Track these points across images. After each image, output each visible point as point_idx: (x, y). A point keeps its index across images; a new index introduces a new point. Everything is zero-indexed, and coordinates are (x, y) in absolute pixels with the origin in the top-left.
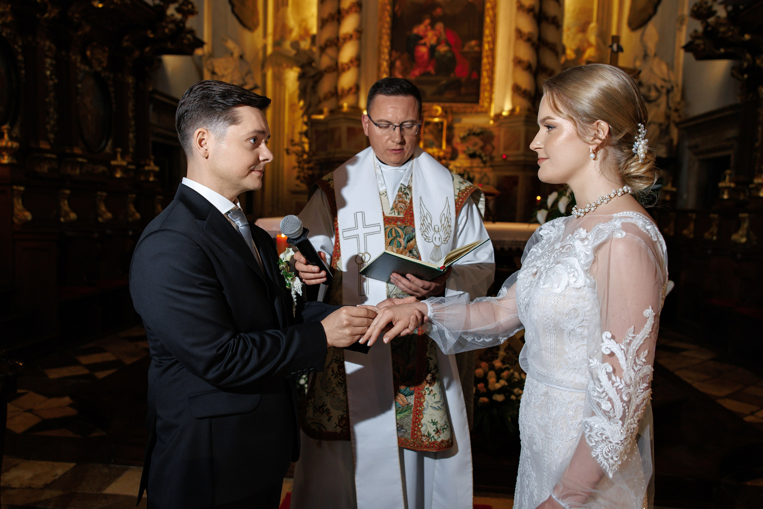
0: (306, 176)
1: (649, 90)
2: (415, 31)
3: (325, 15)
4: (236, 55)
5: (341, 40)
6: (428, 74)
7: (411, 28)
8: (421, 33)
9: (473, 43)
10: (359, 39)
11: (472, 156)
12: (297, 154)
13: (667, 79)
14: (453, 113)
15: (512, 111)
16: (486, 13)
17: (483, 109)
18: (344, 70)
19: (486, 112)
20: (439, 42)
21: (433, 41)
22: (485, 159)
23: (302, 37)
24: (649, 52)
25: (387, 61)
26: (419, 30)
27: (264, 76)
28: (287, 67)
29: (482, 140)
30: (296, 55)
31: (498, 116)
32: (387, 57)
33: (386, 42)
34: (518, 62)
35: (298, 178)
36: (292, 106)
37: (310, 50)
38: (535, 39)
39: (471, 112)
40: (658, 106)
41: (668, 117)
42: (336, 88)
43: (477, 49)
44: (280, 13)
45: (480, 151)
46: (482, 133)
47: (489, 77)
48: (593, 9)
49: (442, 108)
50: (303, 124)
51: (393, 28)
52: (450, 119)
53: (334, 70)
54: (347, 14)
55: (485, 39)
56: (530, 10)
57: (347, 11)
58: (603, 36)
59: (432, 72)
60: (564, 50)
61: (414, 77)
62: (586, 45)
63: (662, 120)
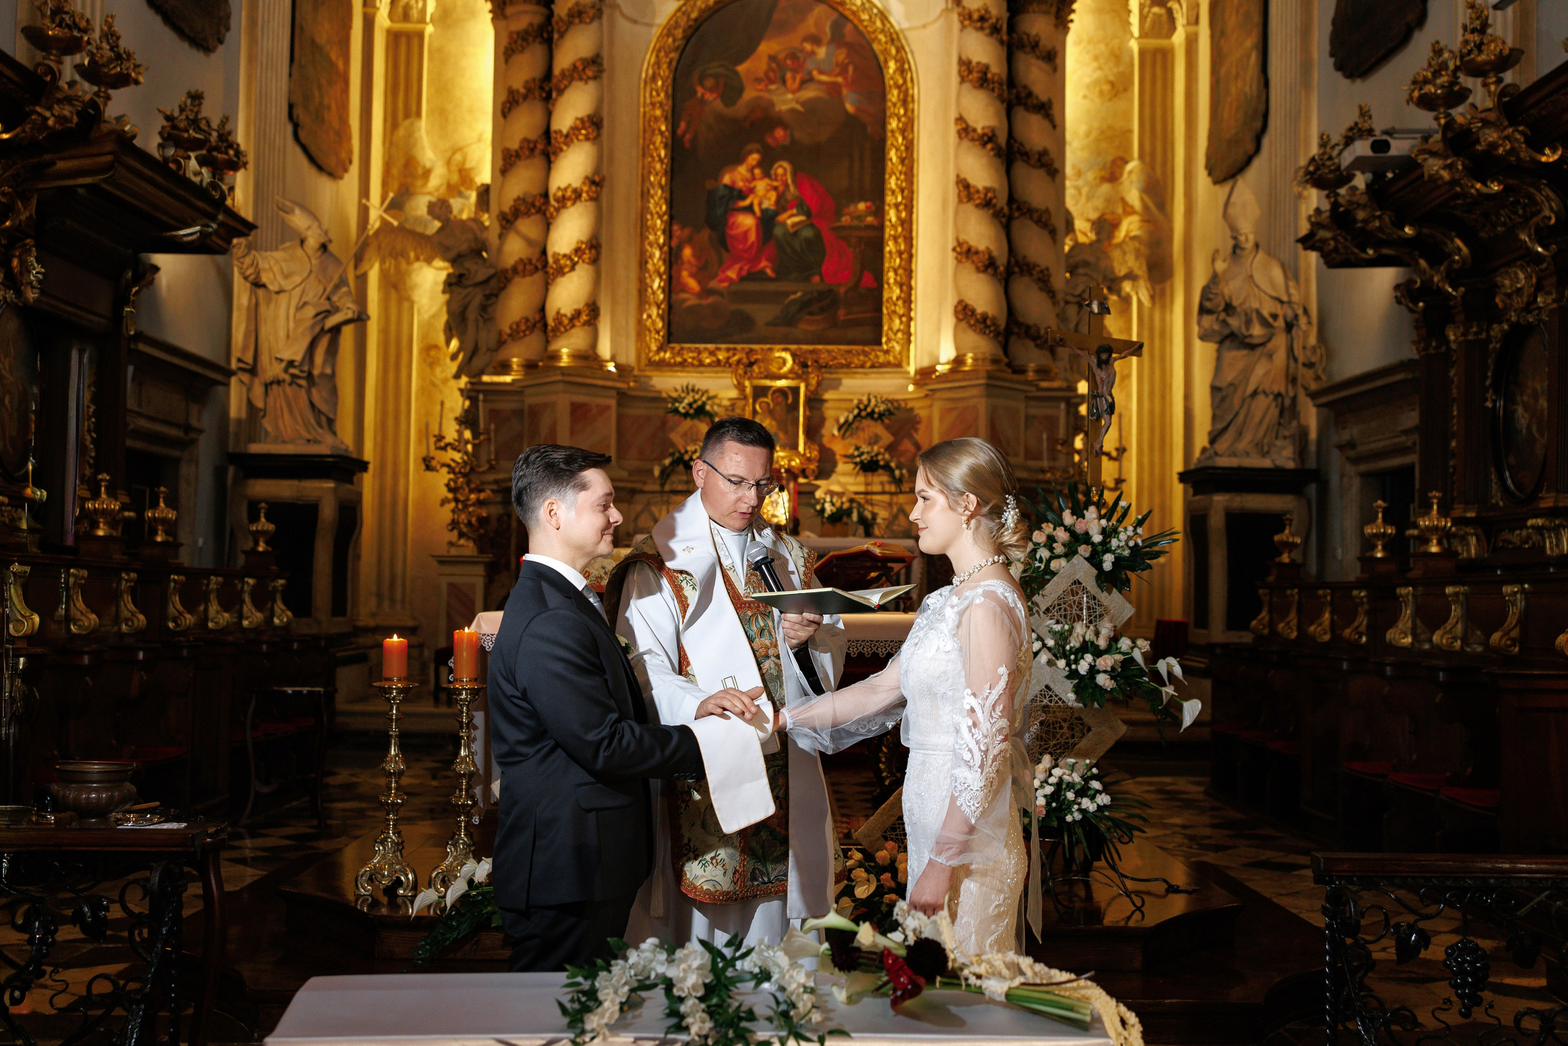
0: (474, 520)
1: (1248, 323)
2: (727, 179)
3: (514, 145)
4: (312, 242)
5: (553, 202)
6: (760, 276)
7: (717, 175)
8: (740, 184)
9: (862, 206)
10: (595, 199)
11: (869, 467)
12: (451, 470)
13: (1285, 298)
14: (818, 366)
15: (958, 361)
17: (891, 358)
18: (560, 272)
19: (898, 365)
20: (782, 205)
21: (769, 203)
22: (897, 473)
23: (454, 189)
24: (1242, 238)
25: (661, 248)
26: (737, 176)
27: (362, 279)
28: (417, 259)
29: (890, 428)
31: (925, 374)
32: (661, 241)
33: (658, 204)
34: (965, 252)
35: (454, 524)
36: (429, 349)
37: (476, 220)
38: (1002, 201)
39: (863, 366)
40: (1270, 356)
41: (1293, 380)
42: (542, 309)
43: (870, 219)
44: (401, 132)
45: (887, 456)
46: (889, 412)
47: (901, 285)
48: (1131, 131)
49: (794, 356)
50: (457, 394)
51: (675, 171)
52: (814, 382)
53: (536, 269)
54: (567, 145)
55: (889, 199)
56: (987, 139)
57: (567, 136)
59: (769, 271)
60: (1069, 225)
61: (725, 284)
62: (1120, 210)
63: (1280, 387)
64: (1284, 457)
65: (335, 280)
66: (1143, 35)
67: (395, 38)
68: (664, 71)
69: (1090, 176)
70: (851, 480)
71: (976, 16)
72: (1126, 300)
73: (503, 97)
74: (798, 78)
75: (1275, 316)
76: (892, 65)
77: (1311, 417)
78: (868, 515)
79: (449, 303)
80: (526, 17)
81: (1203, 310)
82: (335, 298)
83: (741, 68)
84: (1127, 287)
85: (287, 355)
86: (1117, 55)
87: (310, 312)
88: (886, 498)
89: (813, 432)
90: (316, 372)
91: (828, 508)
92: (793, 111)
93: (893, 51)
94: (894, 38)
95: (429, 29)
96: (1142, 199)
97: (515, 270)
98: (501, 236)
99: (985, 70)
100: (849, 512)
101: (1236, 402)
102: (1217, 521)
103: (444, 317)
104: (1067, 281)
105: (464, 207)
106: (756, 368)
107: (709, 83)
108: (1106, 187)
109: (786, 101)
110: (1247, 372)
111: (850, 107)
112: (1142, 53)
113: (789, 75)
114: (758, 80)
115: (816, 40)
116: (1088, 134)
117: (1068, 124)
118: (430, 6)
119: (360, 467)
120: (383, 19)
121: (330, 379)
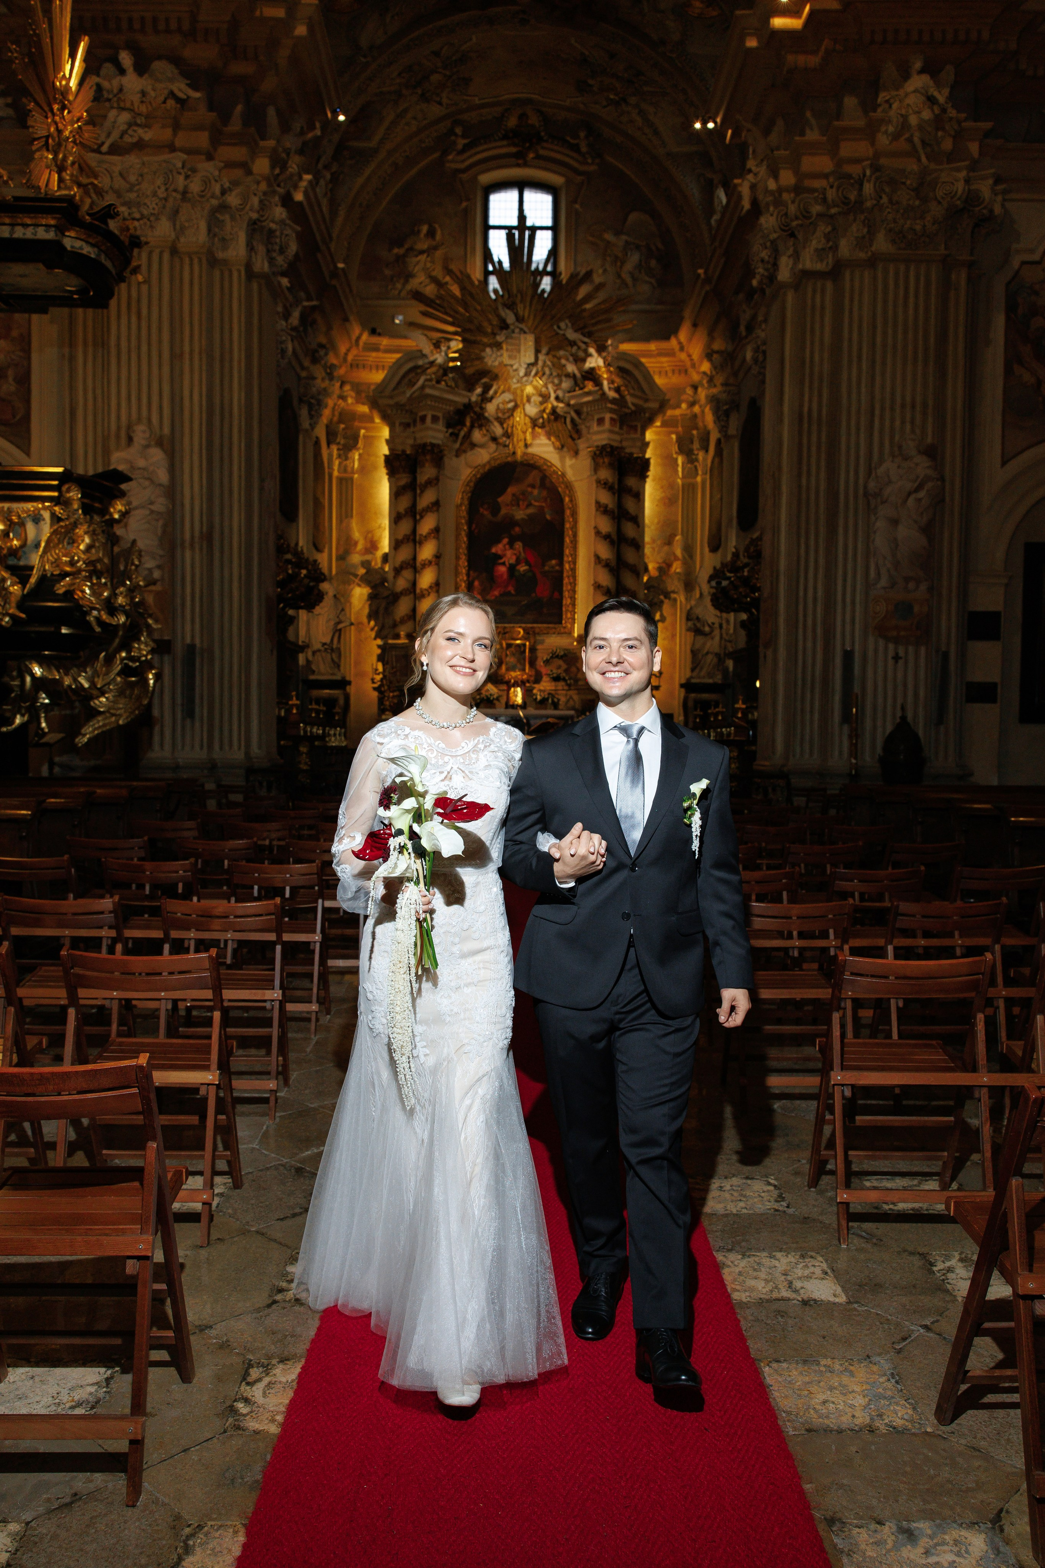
1: (704, 626)
2: (494, 550)
3: (400, 537)
5: (418, 564)
6: (507, 594)
7: (489, 548)
8: (500, 553)
9: (554, 562)
10: (437, 564)
11: (556, 679)
14: (535, 634)
16: (566, 533)
17: (566, 630)
18: (423, 596)
19: (570, 633)
20: (518, 561)
21: (513, 561)
22: (569, 682)
23: (369, 551)
25: (465, 582)
26: (497, 549)
28: (354, 584)
29: (564, 661)
30: (367, 573)
32: (465, 578)
33: (463, 562)
34: (597, 587)
37: (382, 569)
38: (613, 563)
39: (554, 633)
40: (712, 638)
42: (414, 610)
43: (557, 568)
44: (344, 524)
45: (564, 675)
46: (565, 655)
47: (571, 598)
48: (677, 521)
49: (524, 630)
50: (376, 647)
51: (470, 547)
52: (532, 641)
53: (411, 593)
54: (426, 540)
55: (565, 559)
56: (607, 537)
57: (425, 537)
58: (689, 549)
59: (513, 592)
60: (646, 570)
61: (493, 598)
62: (672, 558)
63: (717, 649)
64: (718, 679)
65: (340, 608)
66: (684, 477)
67: (341, 480)
68: (466, 502)
69: (659, 542)
70: (548, 684)
71: (603, 482)
72: (675, 600)
73: (394, 516)
74: (526, 503)
75: (713, 624)
76: (567, 499)
78: (556, 700)
79: (370, 605)
80: (404, 480)
81: (688, 618)
82: (341, 617)
83: (500, 500)
84: (673, 596)
85: (324, 641)
86: (672, 485)
87: (332, 623)
88: (564, 692)
89: (532, 664)
90: (334, 646)
91: (539, 698)
92: (523, 519)
93: (568, 492)
94: (569, 486)
95: (356, 476)
96: (682, 554)
97: (401, 593)
98: (394, 577)
99: (606, 506)
100: (547, 699)
101: (700, 656)
102: (690, 704)
103: (366, 611)
104: (645, 594)
105: (377, 563)
106: (507, 635)
107: (486, 506)
108: (666, 548)
109: (520, 514)
110: (704, 644)
111: (548, 517)
112: (683, 485)
113: (521, 503)
114: (508, 505)
115: (533, 486)
116: (658, 523)
117: (647, 521)
118: (356, 465)
119: (349, 683)
120: (336, 473)
121: (339, 649)
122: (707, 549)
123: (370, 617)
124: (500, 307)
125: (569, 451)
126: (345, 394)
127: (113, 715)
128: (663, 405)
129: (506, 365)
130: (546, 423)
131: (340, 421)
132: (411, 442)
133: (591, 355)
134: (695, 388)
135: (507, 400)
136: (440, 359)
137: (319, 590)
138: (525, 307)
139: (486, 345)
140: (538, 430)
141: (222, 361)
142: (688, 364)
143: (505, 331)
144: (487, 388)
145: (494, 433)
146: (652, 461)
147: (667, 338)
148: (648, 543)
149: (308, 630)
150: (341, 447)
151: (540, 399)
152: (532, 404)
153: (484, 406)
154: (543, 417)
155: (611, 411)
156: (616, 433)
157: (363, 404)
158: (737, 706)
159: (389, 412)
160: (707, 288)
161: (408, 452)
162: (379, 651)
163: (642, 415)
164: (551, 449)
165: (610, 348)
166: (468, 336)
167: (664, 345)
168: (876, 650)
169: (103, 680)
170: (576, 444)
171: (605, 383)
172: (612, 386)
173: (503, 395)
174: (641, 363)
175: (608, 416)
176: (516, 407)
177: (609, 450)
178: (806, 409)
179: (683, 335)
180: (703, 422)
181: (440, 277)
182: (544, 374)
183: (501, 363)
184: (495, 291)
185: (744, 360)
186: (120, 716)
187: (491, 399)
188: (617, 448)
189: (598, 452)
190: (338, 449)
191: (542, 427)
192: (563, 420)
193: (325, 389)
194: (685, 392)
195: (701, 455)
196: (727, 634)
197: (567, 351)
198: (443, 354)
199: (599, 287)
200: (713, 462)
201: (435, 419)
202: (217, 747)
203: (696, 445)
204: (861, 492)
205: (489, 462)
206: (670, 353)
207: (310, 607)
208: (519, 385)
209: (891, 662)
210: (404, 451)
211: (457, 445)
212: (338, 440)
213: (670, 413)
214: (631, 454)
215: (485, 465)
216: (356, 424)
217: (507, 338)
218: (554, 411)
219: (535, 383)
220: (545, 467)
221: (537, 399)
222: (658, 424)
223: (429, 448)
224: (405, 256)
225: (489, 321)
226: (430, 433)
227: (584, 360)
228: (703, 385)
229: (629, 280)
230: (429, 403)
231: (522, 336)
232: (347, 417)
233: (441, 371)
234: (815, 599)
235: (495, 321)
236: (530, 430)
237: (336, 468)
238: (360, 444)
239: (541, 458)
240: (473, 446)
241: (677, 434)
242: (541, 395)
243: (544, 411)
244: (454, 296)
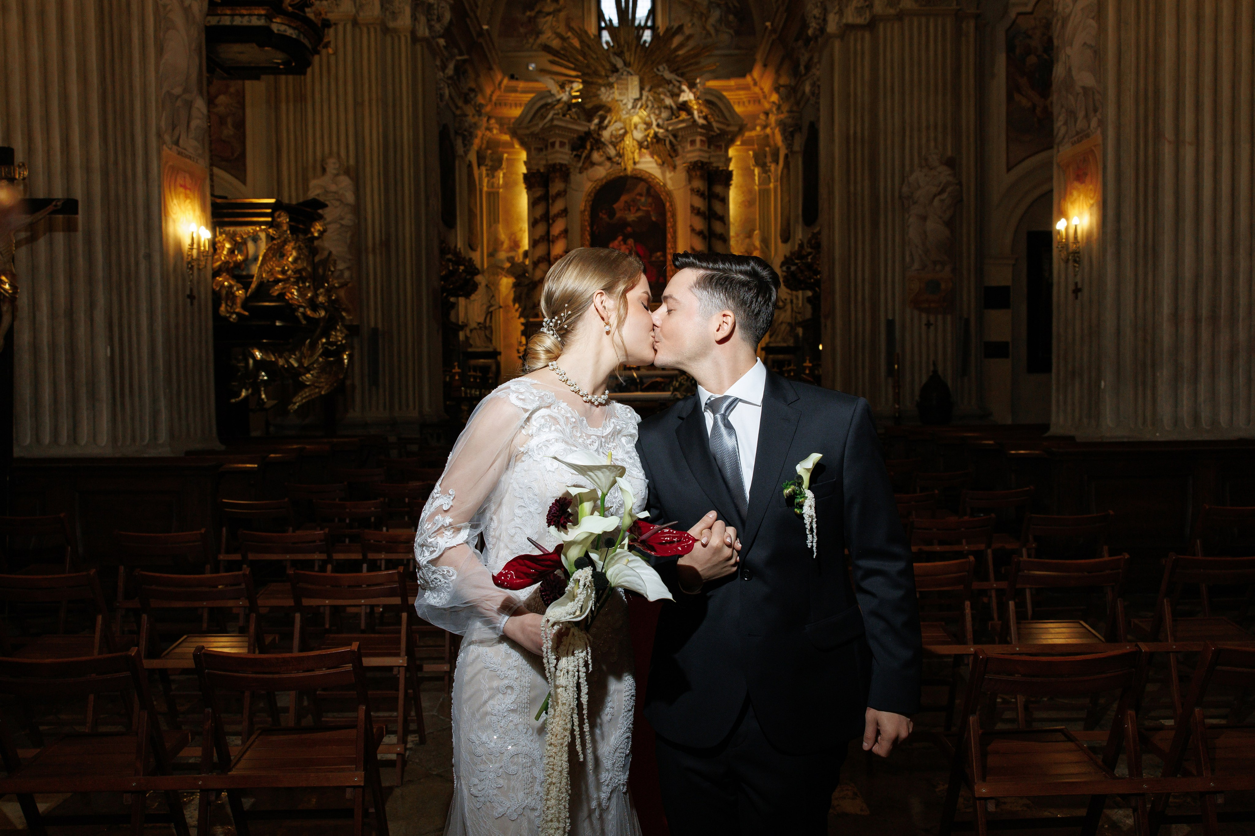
2: (611, 246)
3: (537, 238)
5: (552, 259)
9: (659, 254)
16: (668, 231)
23: (512, 249)
26: (614, 245)
28: (501, 275)
30: (511, 267)
36: (507, 306)
37: (523, 262)
40: (785, 311)
43: (662, 259)
44: (493, 229)
48: (755, 219)
50: (520, 325)
54: (557, 239)
55: (668, 251)
56: (700, 233)
57: (557, 237)
58: (765, 241)
62: (752, 248)
63: (789, 320)
64: (791, 343)
65: (491, 295)
66: (759, 184)
67: (489, 194)
68: (588, 208)
69: (742, 236)
71: (695, 190)
73: (531, 221)
74: (635, 208)
75: (786, 299)
76: (668, 204)
77: (800, 331)
79: (515, 292)
80: (539, 192)
82: (491, 302)
83: (615, 206)
85: (479, 321)
86: (750, 191)
87: (485, 307)
90: (487, 325)
92: (633, 221)
93: (668, 199)
94: (669, 194)
95: (501, 190)
96: (760, 245)
98: (532, 269)
99: (699, 209)
103: (512, 296)
105: (519, 258)
107: (604, 212)
108: (747, 240)
109: (631, 217)
111: (654, 219)
112: (760, 190)
113: (631, 208)
114: (621, 210)
115: (641, 195)
116: (740, 221)
117: (732, 219)
118: (501, 182)
119: (500, 353)
120: (485, 189)
121: (491, 327)
122: (779, 241)
123: (515, 300)
124: (611, 55)
125: (668, 166)
126: (491, 126)
127: (317, 387)
128: (742, 129)
129: (617, 101)
130: (650, 146)
131: (488, 148)
132: (543, 162)
133: (683, 91)
134: (767, 114)
135: (619, 128)
136: (565, 97)
137: (474, 282)
138: (631, 55)
139: (601, 85)
140: (644, 151)
141: (394, 106)
142: (761, 96)
143: (615, 74)
144: (603, 119)
145: (609, 153)
146: (734, 173)
147: (743, 76)
148: (733, 237)
149: (466, 313)
150: (488, 168)
151: (645, 126)
152: (639, 130)
153: (600, 133)
154: (647, 141)
155: (701, 134)
156: (705, 151)
157: (506, 134)
158: (805, 364)
159: (526, 140)
160: (774, 37)
161: (542, 170)
162: (522, 328)
163: (726, 136)
164: (654, 165)
165: (699, 86)
166: (586, 78)
167: (741, 81)
168: (912, 319)
169: (308, 360)
170: (674, 161)
171: (696, 113)
172: (701, 115)
173: (616, 124)
174: (724, 97)
175: (698, 138)
176: (626, 133)
177: (700, 165)
178: (852, 132)
179: (756, 73)
180: (774, 140)
181: (563, 33)
182: (647, 107)
183: (613, 99)
184: (607, 43)
185: (804, 93)
186: (323, 387)
187: (606, 128)
188: (706, 163)
189: (691, 167)
190: (487, 170)
191: (647, 148)
192: (663, 142)
193: (475, 124)
194: (759, 118)
195: (773, 167)
196: (797, 307)
197: (664, 88)
198: (567, 93)
199: (689, 37)
200: (782, 173)
201: (562, 144)
202: (397, 407)
203: (769, 159)
204: (897, 194)
205: (605, 177)
206: (746, 88)
207: (467, 295)
208: (627, 116)
209: (923, 327)
210: (538, 170)
211: (580, 165)
212: (486, 163)
213: (747, 134)
214: (718, 168)
215: (602, 180)
216: (500, 149)
217: (618, 79)
218: (656, 134)
219: (640, 114)
220: (650, 180)
221: (642, 126)
222: (738, 143)
223: (558, 167)
224: (535, 17)
225: (603, 66)
226: (559, 155)
227: (678, 95)
228: (772, 112)
229: (712, 31)
230: (557, 132)
231: (630, 78)
232: (493, 144)
233: (566, 108)
234: (863, 279)
235: (608, 67)
236: (637, 151)
237: (485, 184)
238: (504, 165)
239: (646, 172)
240: (593, 164)
241: (754, 151)
242: (645, 123)
243: (648, 135)
244: (575, 48)
